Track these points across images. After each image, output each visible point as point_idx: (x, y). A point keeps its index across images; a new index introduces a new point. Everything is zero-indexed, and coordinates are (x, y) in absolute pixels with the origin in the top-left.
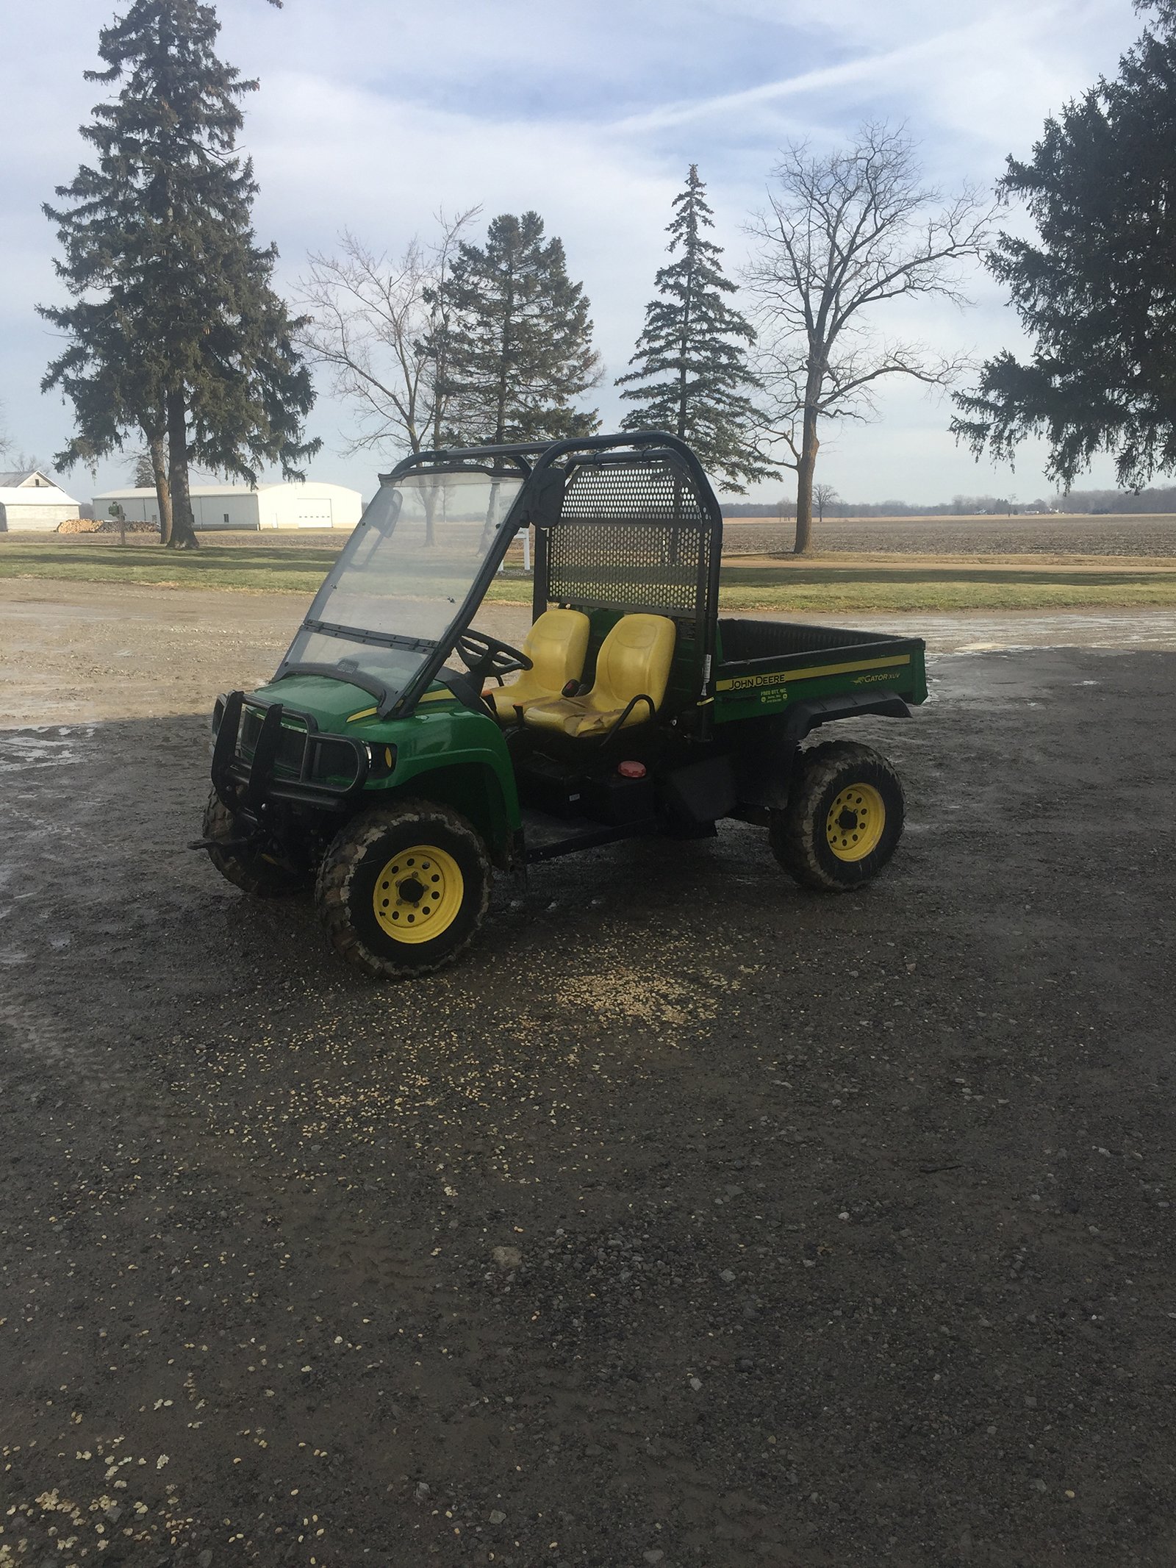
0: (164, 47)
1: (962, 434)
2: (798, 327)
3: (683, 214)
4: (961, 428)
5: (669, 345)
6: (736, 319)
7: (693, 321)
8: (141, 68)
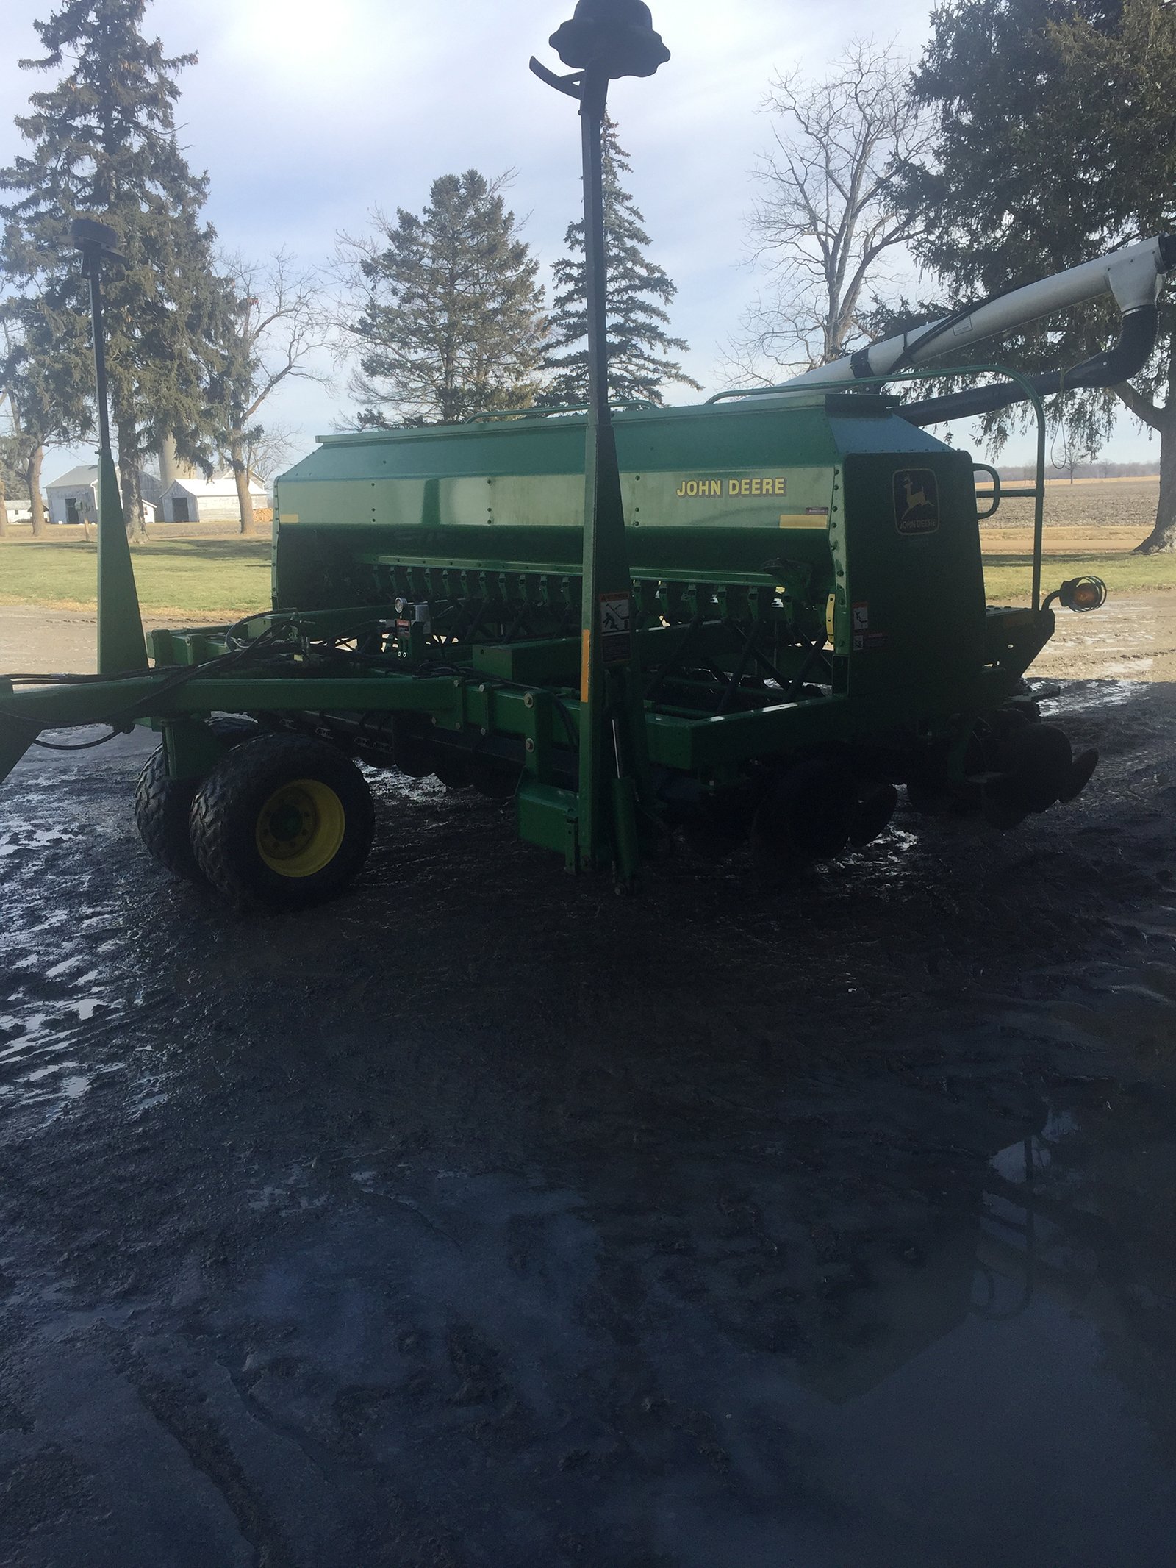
6: (657, 275)
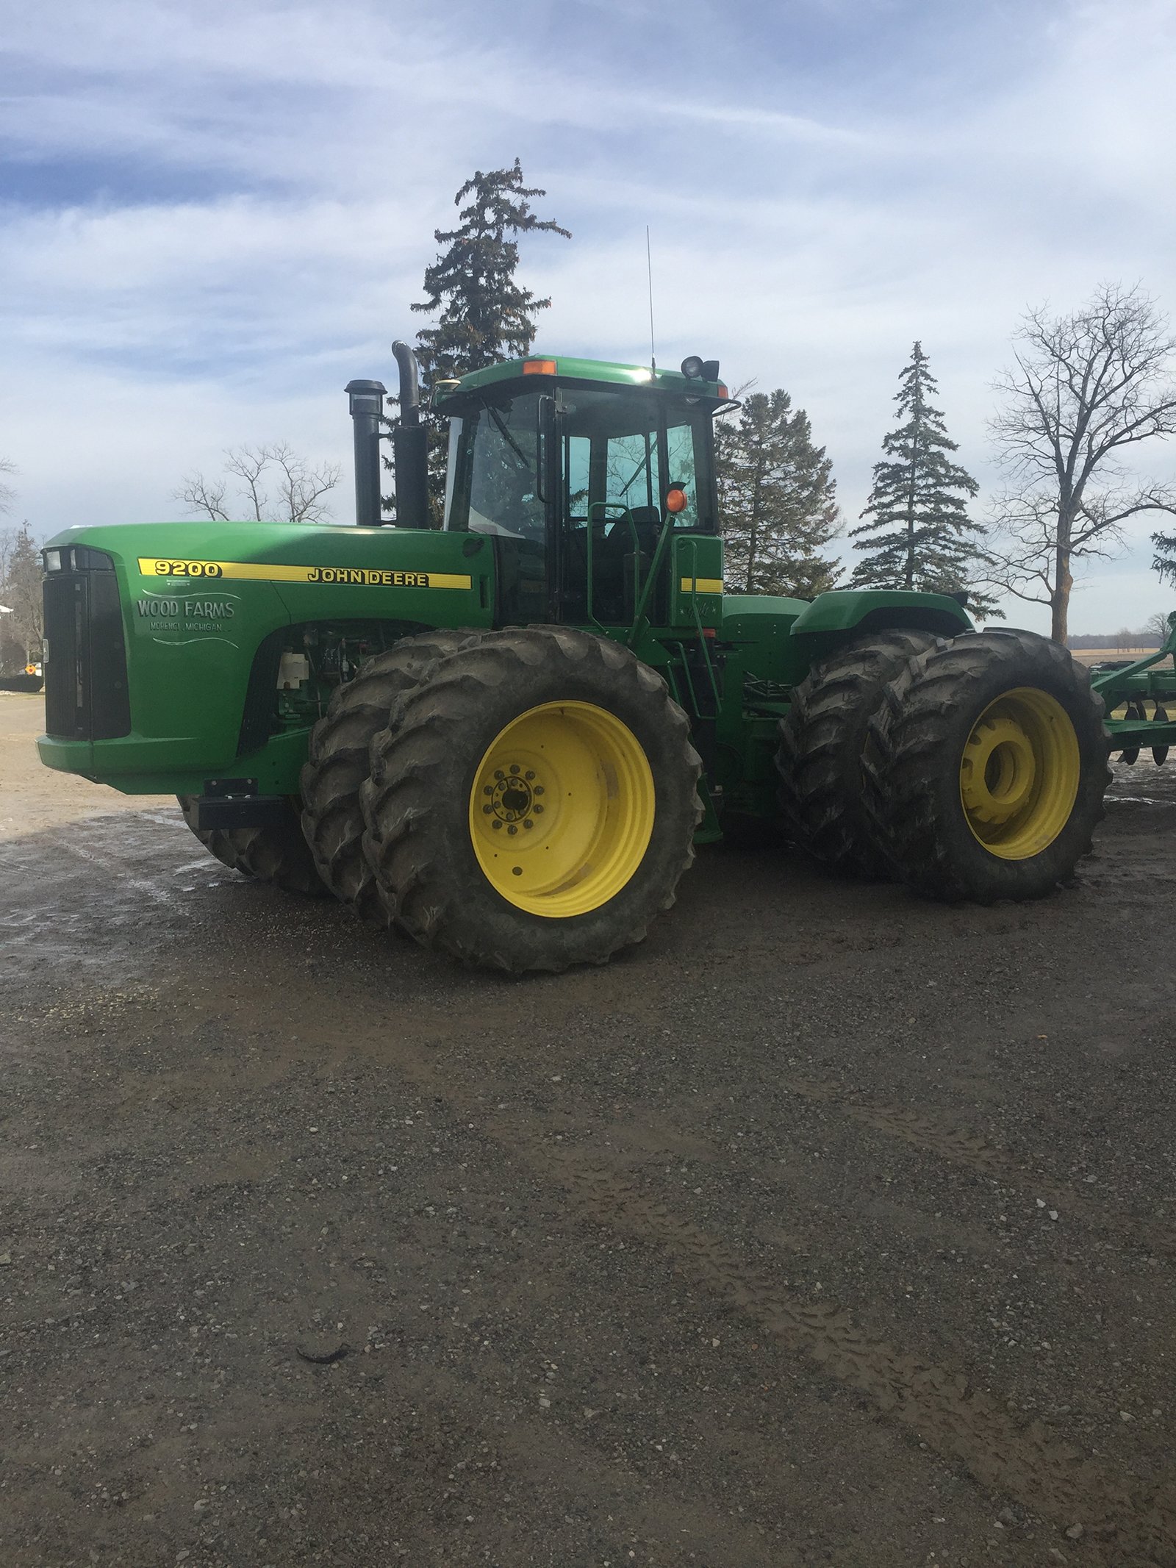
0: (476, 278)
1: (1165, 572)
2: (1048, 471)
3: (910, 385)
4: (1164, 566)
5: (898, 500)
6: (960, 474)
7: (919, 478)
8: (457, 297)
